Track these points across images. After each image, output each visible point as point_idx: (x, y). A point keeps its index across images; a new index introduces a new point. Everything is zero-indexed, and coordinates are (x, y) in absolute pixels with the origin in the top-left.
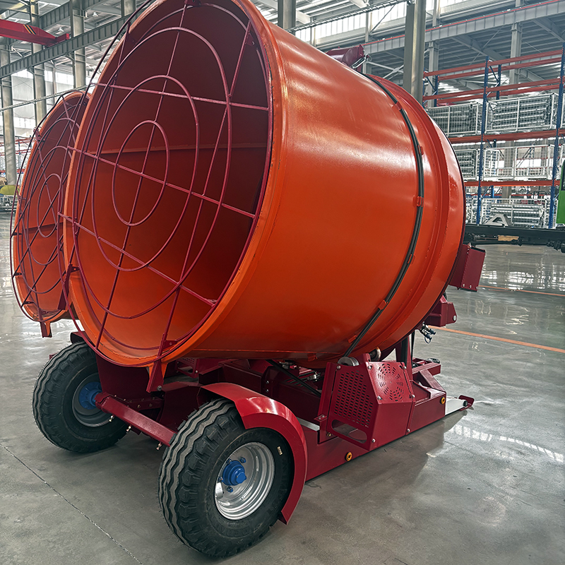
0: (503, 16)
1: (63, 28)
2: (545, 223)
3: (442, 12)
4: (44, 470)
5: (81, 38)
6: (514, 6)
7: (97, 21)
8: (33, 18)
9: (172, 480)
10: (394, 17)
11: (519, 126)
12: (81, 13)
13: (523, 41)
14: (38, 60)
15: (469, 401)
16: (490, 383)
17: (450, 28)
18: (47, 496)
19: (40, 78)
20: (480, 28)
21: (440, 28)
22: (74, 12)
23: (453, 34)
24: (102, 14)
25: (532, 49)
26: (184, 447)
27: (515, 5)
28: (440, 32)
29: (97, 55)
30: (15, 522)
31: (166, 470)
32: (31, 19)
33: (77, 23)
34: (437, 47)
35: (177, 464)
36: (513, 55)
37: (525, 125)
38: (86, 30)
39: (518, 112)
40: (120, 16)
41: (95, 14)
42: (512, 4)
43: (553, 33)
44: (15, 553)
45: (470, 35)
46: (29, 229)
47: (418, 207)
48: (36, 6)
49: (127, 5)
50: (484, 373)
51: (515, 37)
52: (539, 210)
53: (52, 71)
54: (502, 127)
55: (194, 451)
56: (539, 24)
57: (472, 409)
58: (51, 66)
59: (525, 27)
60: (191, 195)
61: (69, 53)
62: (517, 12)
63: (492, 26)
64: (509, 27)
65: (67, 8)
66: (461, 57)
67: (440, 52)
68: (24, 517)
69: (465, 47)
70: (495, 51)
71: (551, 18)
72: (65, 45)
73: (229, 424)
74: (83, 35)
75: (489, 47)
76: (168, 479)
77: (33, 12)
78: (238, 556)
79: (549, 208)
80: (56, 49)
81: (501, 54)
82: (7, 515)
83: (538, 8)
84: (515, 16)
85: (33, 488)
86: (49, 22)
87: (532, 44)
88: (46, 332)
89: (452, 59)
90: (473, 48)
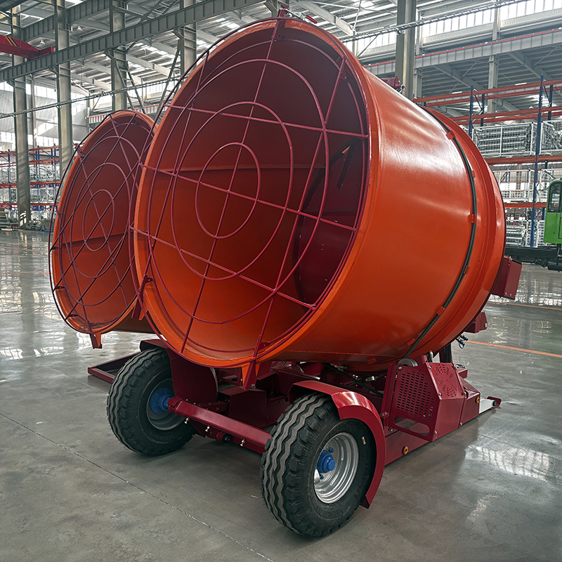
0: (481, 48)
1: (44, 41)
2: (527, 242)
3: (425, 42)
4: (122, 471)
5: (66, 52)
6: (490, 40)
7: (81, 35)
8: (14, 30)
9: (279, 467)
10: (379, 45)
11: (502, 152)
12: (67, 27)
13: (499, 72)
14: (19, 72)
15: (497, 402)
16: (511, 386)
17: (433, 57)
18: (134, 493)
19: (20, 91)
20: (460, 58)
21: (423, 57)
22: (59, 25)
23: (435, 63)
24: (87, 28)
25: (507, 80)
26: (288, 437)
27: (492, 38)
28: (423, 61)
29: (79, 69)
30: (112, 517)
31: (271, 459)
32: (12, 32)
33: (62, 36)
34: (421, 74)
35: (283, 452)
36: (491, 86)
37: (508, 151)
38: (71, 44)
39: (501, 139)
40: (109, 32)
41: (79, 28)
42: (489, 37)
43: (526, 66)
44: (122, 544)
45: (450, 64)
46: (73, 243)
47: (473, 224)
48: (19, 17)
49: (116, 21)
50: (503, 377)
51: (492, 68)
52: (521, 230)
53: (31, 84)
54: (487, 152)
55: (298, 439)
56: (513, 57)
57: (500, 408)
58: (30, 79)
59: (502, 59)
60: (286, 210)
61: (52, 67)
62: (494, 45)
63: (471, 57)
64: (487, 58)
65: (51, 22)
66: (442, 85)
67: (423, 79)
68: (118, 513)
69: (446, 75)
70: (473, 80)
71: (524, 52)
72: (49, 58)
73: (326, 415)
74: (68, 49)
75: (467, 76)
76: (274, 466)
77: (14, 24)
78: (330, 537)
79: (530, 229)
80: (39, 62)
81: (479, 83)
82: (101, 512)
83: (513, 42)
84: (492, 48)
85: (119, 488)
86: (32, 35)
87: (507, 75)
88: (96, 344)
89: (433, 86)
90: (453, 77)
